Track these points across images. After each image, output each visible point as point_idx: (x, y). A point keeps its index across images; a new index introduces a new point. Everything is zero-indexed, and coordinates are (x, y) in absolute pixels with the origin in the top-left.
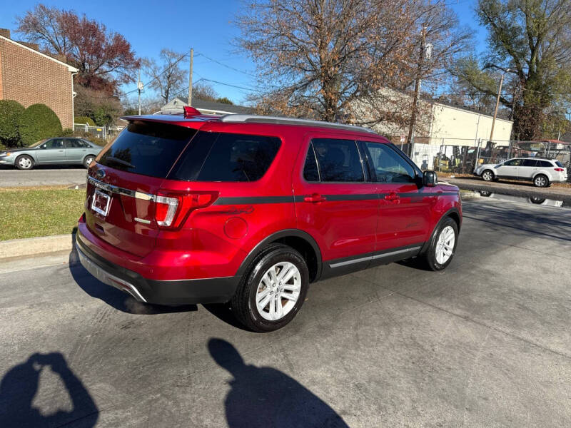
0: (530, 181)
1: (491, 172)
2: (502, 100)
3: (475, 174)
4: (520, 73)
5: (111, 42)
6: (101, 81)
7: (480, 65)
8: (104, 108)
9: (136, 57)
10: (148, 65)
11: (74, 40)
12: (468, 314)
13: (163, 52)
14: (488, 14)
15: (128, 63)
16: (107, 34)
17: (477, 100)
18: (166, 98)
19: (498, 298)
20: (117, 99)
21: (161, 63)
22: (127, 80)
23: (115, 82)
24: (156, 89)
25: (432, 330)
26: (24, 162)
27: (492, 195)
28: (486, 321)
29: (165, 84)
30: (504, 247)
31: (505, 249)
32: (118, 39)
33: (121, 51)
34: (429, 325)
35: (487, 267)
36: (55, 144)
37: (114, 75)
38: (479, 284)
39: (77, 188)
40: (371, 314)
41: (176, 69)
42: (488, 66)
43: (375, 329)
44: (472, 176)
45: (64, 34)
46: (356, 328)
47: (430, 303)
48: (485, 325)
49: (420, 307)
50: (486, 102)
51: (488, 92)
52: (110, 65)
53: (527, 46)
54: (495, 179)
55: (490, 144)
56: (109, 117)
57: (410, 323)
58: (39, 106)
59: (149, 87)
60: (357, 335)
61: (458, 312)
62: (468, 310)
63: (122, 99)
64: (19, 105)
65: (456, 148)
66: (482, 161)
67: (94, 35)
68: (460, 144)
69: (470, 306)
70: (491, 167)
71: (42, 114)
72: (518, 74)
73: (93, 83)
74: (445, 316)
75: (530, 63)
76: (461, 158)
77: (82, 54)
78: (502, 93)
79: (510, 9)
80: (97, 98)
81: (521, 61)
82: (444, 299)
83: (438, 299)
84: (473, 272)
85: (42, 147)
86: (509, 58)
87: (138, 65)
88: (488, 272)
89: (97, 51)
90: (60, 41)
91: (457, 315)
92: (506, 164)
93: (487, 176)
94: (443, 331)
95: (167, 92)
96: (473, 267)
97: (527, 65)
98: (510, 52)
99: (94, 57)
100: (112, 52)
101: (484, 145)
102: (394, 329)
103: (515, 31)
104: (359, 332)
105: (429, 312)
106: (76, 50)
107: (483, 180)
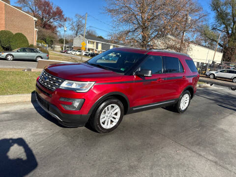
0: (231, 80)
1: (214, 74)
2: (219, 44)
3: (206, 75)
4: (228, 33)
5: (55, 10)
6: (50, 26)
7: (210, 28)
8: (50, 37)
9: (65, 17)
10: (70, 20)
11: (40, 8)
12: (217, 160)
13: (76, 15)
14: (216, 6)
15: (61, 19)
16: (53, 6)
17: (207, 43)
18: (77, 34)
19: (231, 148)
20: (56, 34)
21: (75, 20)
22: (61, 26)
23: (55, 27)
24: (72, 31)
25: (197, 172)
26: (9, 57)
27: (213, 85)
28: (228, 166)
29: (76, 29)
30: (227, 114)
31: (228, 116)
32: (58, 8)
33: (59, 13)
34: (195, 167)
35: (221, 127)
36: (24, 50)
37: (55, 24)
38: (219, 138)
39: (26, 71)
40: (160, 157)
41: (81, 23)
42: (214, 29)
43: (163, 169)
44: (205, 76)
45: (36, 5)
46: (151, 169)
47: (194, 150)
48: (227, 169)
49: (188, 153)
50: (211, 44)
51: (213, 40)
52: (54, 19)
53: (231, 21)
54: (215, 78)
55: (213, 62)
56: (52, 41)
57: (184, 166)
58: (19, 34)
59: (70, 30)
60: (152, 173)
61: (211, 158)
62: (216, 157)
63: (58, 34)
64: (11, 33)
65: (198, 63)
66: (209, 69)
67: (48, 6)
68: (200, 62)
69: (217, 154)
70: (213, 72)
71: (21, 37)
72: (227, 33)
73: (46, 27)
74: (203, 161)
75: (232, 29)
76: (200, 67)
77: (43, 14)
78: (219, 41)
79: (226, 4)
80: (47, 33)
81: (229, 28)
82: (201, 148)
83: (198, 147)
84: (215, 129)
85: (18, 52)
86: (223, 26)
87: (65, 20)
88: (222, 130)
89: (49, 13)
90: (34, 8)
91: (210, 160)
92: (220, 72)
93: (212, 76)
94: (203, 173)
95: (77, 32)
96: (214, 126)
97: (231, 29)
98: (224, 23)
99: (48, 16)
100: (55, 14)
101: (211, 63)
102: (175, 170)
103: (227, 14)
104: (153, 171)
105: (194, 157)
106: (40, 12)
107: (210, 78)
